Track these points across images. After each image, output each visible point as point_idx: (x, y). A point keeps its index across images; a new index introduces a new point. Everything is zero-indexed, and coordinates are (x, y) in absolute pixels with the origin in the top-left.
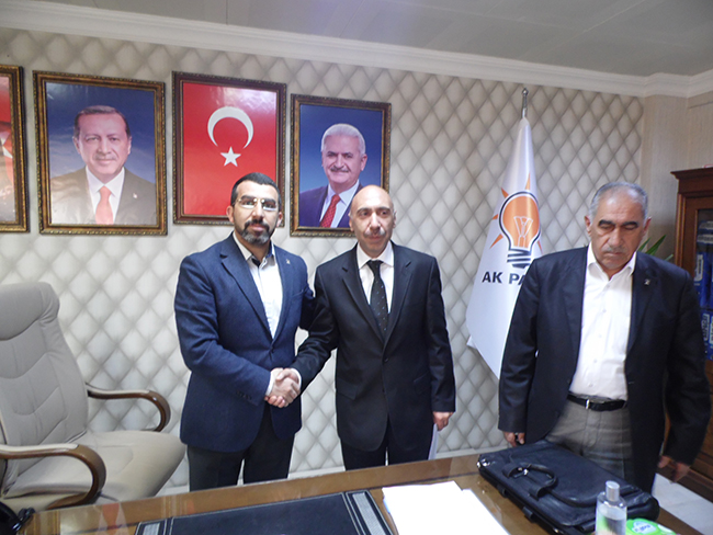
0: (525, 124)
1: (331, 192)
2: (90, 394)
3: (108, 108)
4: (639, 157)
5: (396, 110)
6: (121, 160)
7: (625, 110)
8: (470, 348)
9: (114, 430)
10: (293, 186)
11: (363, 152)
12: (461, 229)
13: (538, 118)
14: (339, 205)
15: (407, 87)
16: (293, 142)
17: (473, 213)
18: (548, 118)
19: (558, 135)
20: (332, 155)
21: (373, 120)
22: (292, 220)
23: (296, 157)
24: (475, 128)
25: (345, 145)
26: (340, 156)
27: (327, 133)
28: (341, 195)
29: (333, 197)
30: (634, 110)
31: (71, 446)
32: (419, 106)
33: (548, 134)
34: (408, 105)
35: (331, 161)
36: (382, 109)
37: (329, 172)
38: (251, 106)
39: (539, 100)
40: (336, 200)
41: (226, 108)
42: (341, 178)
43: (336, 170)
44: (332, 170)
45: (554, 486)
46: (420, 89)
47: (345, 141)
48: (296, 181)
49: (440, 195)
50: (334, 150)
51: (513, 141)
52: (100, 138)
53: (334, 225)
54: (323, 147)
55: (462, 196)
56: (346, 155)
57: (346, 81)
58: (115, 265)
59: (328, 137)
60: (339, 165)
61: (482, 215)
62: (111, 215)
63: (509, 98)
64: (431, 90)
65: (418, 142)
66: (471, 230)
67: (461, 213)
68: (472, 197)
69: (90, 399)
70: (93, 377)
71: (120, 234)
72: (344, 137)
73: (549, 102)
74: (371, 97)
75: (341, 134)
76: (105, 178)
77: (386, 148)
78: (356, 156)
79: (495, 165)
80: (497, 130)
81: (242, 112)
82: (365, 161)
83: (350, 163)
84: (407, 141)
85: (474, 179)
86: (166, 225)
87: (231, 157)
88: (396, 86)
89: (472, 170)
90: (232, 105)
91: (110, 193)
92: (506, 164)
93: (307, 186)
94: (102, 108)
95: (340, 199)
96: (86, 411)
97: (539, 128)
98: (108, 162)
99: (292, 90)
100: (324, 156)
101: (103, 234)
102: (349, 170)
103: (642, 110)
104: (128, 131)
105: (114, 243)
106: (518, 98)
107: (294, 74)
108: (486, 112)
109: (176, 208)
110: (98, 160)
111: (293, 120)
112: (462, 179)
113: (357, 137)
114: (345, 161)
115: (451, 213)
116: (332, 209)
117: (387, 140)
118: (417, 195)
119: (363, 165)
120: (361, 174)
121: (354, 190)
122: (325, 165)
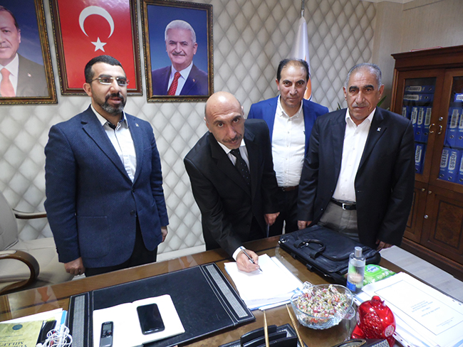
0: (303, 20)
1: (174, 70)
2: (17, 217)
5: (216, 10)
6: (15, 47)
7: (365, 11)
9: (36, 239)
10: (147, 66)
11: (195, 41)
13: (310, 17)
14: (180, 80)
16: (144, 33)
18: (317, 17)
19: (323, 29)
20: (173, 43)
21: (200, 17)
22: (148, 91)
23: (147, 45)
24: (270, 24)
25: (182, 36)
26: (178, 44)
27: (168, 27)
28: (181, 73)
29: (175, 74)
30: (370, 12)
31: (11, 252)
32: (232, 7)
33: (317, 28)
34: (224, 7)
35: (172, 48)
36: (207, 8)
37: (172, 56)
38: (111, 6)
39: (311, 4)
40: (178, 76)
41: (91, 7)
42: (180, 60)
43: (176, 54)
44: (174, 54)
45: (324, 251)
47: (181, 32)
48: (149, 63)
49: (247, 71)
50: (175, 39)
51: (295, 34)
53: (178, 93)
54: (166, 38)
55: (262, 72)
56: (183, 44)
58: (21, 126)
59: (169, 29)
60: (178, 50)
62: (13, 90)
65: (232, 34)
67: (262, 84)
68: (268, 72)
69: (17, 219)
70: (16, 205)
71: (21, 104)
72: (180, 30)
73: (318, 5)
75: (178, 28)
76: (4, 62)
77: (211, 38)
78: (190, 44)
79: (283, 50)
80: (284, 25)
81: (104, 10)
82: (196, 47)
83: (186, 49)
84: (224, 33)
85: (269, 60)
86: (56, 96)
87: (99, 45)
89: (268, 54)
90: (95, 5)
91: (10, 73)
92: (291, 49)
93: (157, 66)
95: (180, 76)
96: (16, 227)
97: (311, 23)
98: (4, 49)
100: (167, 44)
101: (8, 104)
102: (185, 54)
103: (375, 11)
104: (17, 25)
105: (18, 111)
108: (277, 13)
109: (62, 83)
111: (143, 17)
112: (261, 60)
113: (190, 30)
114: (183, 48)
115: (255, 83)
116: (175, 82)
117: (210, 32)
118: (232, 71)
119: (195, 50)
120: (194, 58)
121: (190, 68)
122: (168, 51)
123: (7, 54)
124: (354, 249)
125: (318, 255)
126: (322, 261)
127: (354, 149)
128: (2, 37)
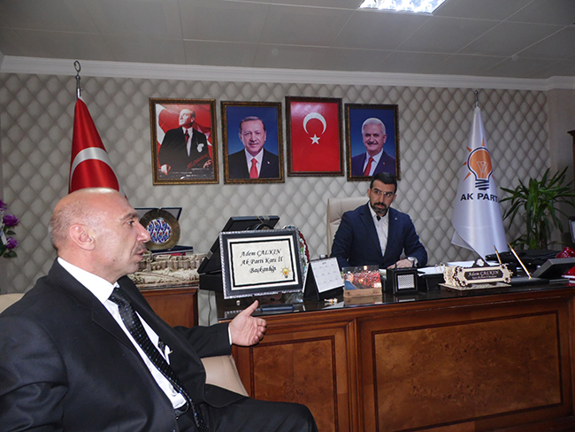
0: (478, 109)
1: (368, 156)
3: (255, 118)
4: (547, 127)
5: (400, 108)
7: (535, 99)
8: (453, 245)
10: (348, 153)
11: (385, 133)
12: (442, 174)
13: (483, 108)
14: (373, 163)
15: (406, 96)
16: (347, 129)
17: (448, 165)
18: (489, 107)
19: (495, 117)
20: (368, 135)
21: (389, 114)
22: (348, 173)
23: (349, 137)
24: (446, 116)
25: (375, 129)
26: (372, 136)
27: (364, 123)
28: (374, 158)
29: (369, 159)
30: (540, 99)
32: (413, 106)
33: (489, 116)
34: (407, 105)
35: (368, 138)
36: (394, 108)
37: (367, 145)
39: (482, 97)
40: (371, 160)
41: (312, 113)
42: (373, 148)
43: (370, 143)
46: (413, 96)
47: (375, 127)
48: (350, 151)
49: (428, 155)
50: (369, 132)
51: (470, 124)
52: (251, 133)
53: (371, 174)
54: (363, 131)
55: (441, 155)
56: (375, 135)
57: (373, 94)
59: (365, 125)
60: (372, 140)
61: (454, 165)
62: (257, 173)
63: (464, 97)
65: (414, 125)
66: (448, 175)
67: (442, 165)
68: (447, 155)
71: (261, 183)
72: (374, 125)
73: (488, 98)
74: (387, 102)
75: (372, 123)
76: (254, 154)
77: (397, 129)
78: (381, 135)
79: (459, 135)
80: (458, 116)
81: (320, 115)
82: (386, 137)
83: (378, 139)
84: (408, 125)
85: (447, 145)
86: (284, 178)
87: (315, 140)
88: (400, 95)
89: (446, 140)
90: (315, 112)
91: (256, 162)
92: (467, 135)
93: (355, 153)
94: (252, 118)
95: (373, 160)
97: (484, 112)
99: (345, 101)
100: (363, 136)
101: (253, 183)
102: (377, 143)
103: (545, 98)
104: (264, 129)
106: (470, 97)
107: (345, 93)
108: (452, 106)
109: (288, 168)
110: (250, 144)
111: (346, 117)
112: (441, 145)
113: (381, 125)
114: (375, 138)
115: (436, 165)
116: (369, 165)
117: (397, 125)
118: (415, 155)
119: (385, 140)
120: (384, 145)
121: (381, 154)
122: (364, 141)
123: (256, 149)
128: (255, 137)
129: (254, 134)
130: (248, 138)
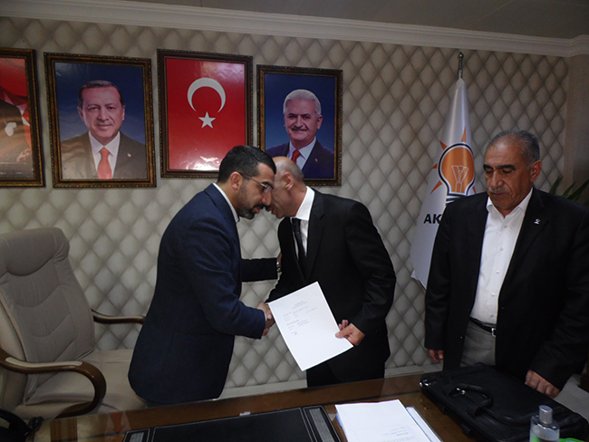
0: (461, 83)
1: (292, 148)
2: (96, 319)
3: (106, 83)
4: (564, 112)
5: (346, 75)
6: (117, 125)
7: (552, 68)
8: (413, 279)
9: (117, 349)
10: (260, 144)
11: (319, 113)
12: (405, 178)
13: (472, 79)
14: (299, 159)
15: (357, 56)
16: (259, 106)
17: (415, 164)
18: (482, 79)
19: (490, 94)
20: (293, 116)
21: (327, 84)
23: (262, 119)
24: (416, 90)
25: (304, 107)
26: (299, 117)
27: (288, 97)
28: (301, 151)
29: (294, 153)
30: (559, 69)
31: (78, 364)
32: (367, 72)
33: (482, 93)
34: (357, 71)
35: (292, 121)
36: (335, 75)
37: (290, 131)
38: (224, 77)
39: (473, 63)
40: (297, 155)
41: (202, 79)
42: (301, 136)
43: (296, 129)
44: (293, 130)
45: (490, 406)
46: (368, 56)
47: (303, 104)
48: (262, 139)
49: (386, 149)
51: (451, 100)
52: (99, 107)
54: (285, 110)
55: (406, 149)
56: (305, 117)
57: (304, 51)
58: (114, 213)
59: (289, 100)
60: (299, 125)
61: (423, 165)
62: (110, 170)
63: (446, 62)
64: (378, 57)
65: (366, 103)
66: (414, 178)
67: (405, 164)
68: (415, 149)
69: (96, 323)
70: (99, 305)
71: (117, 187)
72: (302, 100)
73: (483, 64)
74: (325, 66)
75: (300, 98)
76: (105, 141)
77: (339, 109)
78: (313, 117)
79: (434, 121)
80: (435, 91)
81: (215, 82)
82: (321, 120)
83: (308, 123)
84: (357, 103)
85: (415, 134)
86: (155, 176)
87: (207, 121)
88: (347, 55)
89: (415, 127)
90: (208, 77)
91: (109, 153)
92: (444, 120)
93: (271, 144)
94: (100, 82)
95: (300, 154)
96: (93, 332)
97: (473, 88)
98: (106, 128)
99: (257, 61)
100: (285, 118)
101: (104, 187)
102: (307, 129)
103: (567, 69)
104: (122, 101)
105: (113, 195)
106: (455, 62)
107: (259, 47)
108: (427, 76)
109: (163, 164)
110: (98, 125)
111: (259, 87)
112: (405, 135)
113: (314, 100)
114: (304, 122)
115: (396, 164)
117: (339, 102)
118: (366, 149)
119: (319, 124)
120: (317, 133)
121: (311, 146)
122: (286, 125)
123: (109, 133)
124: (538, 409)
125: (480, 412)
126: (487, 422)
127: (502, 250)
128: (105, 114)
129: (104, 109)
130: (95, 114)
